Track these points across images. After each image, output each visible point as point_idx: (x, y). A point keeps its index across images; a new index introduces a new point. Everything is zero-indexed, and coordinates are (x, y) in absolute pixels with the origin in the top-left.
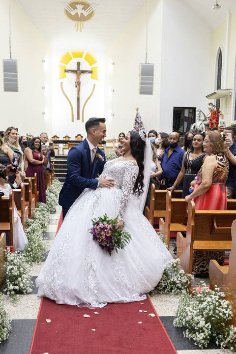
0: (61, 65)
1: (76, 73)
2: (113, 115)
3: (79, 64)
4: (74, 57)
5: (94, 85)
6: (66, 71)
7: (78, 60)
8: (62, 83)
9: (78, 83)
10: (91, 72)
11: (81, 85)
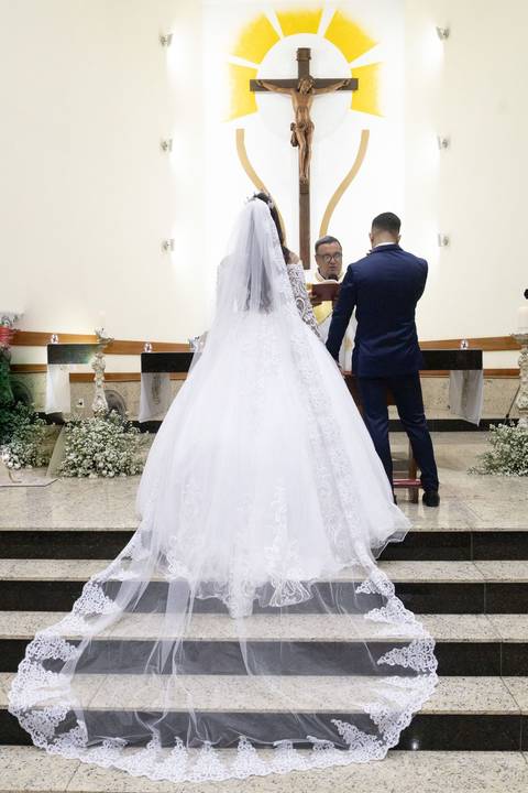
0: (234, 66)
1: (292, 91)
2: (446, 242)
3: (304, 56)
4: (285, 35)
5: (365, 134)
6: (258, 86)
7: (303, 41)
8: (240, 134)
9: (301, 126)
10: (350, 85)
11: (315, 134)
